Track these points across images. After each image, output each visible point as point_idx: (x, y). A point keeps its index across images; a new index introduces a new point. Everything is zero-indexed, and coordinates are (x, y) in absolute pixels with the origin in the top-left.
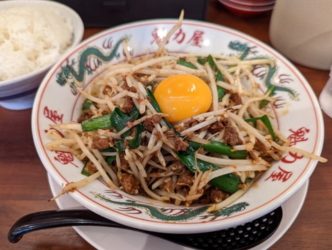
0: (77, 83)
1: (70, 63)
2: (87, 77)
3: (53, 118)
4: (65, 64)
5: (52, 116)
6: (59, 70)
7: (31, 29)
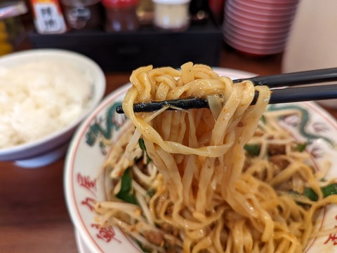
0: (106, 141)
1: (98, 122)
2: (115, 134)
3: (87, 186)
4: (93, 123)
5: (86, 183)
6: (88, 130)
7: (52, 85)
